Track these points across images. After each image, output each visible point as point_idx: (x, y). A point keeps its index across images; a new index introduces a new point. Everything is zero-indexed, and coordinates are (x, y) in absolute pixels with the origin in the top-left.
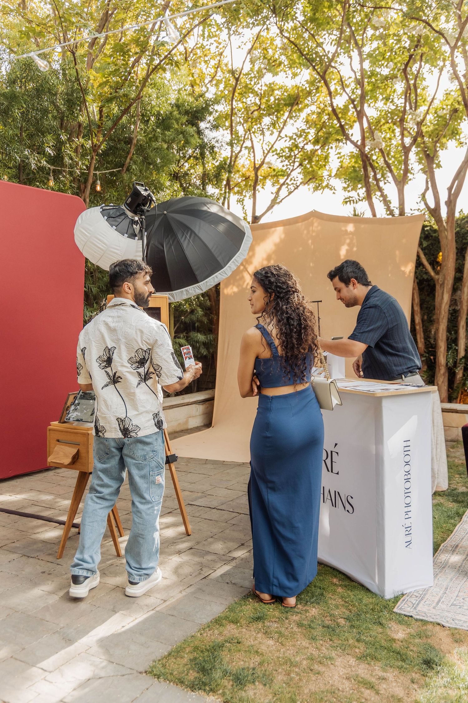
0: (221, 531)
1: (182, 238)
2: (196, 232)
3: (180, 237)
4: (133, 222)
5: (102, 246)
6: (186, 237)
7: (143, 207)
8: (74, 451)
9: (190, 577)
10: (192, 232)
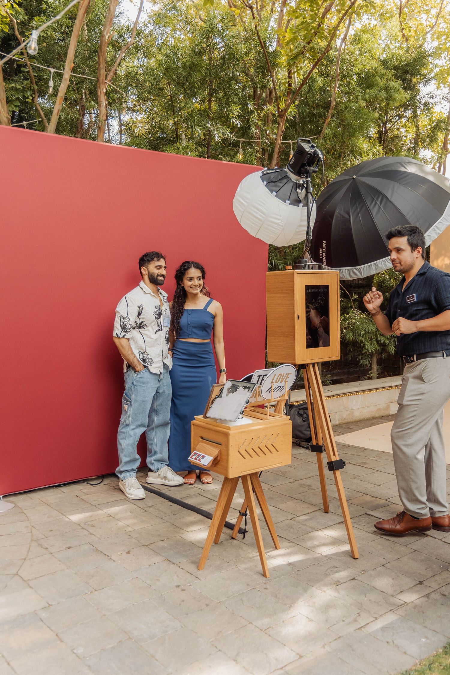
0: (397, 557)
1: (371, 204)
2: (389, 196)
3: (369, 204)
4: (297, 186)
5: (261, 216)
6: (376, 203)
7: (308, 168)
8: (215, 452)
9: (342, 623)
10: (384, 196)
